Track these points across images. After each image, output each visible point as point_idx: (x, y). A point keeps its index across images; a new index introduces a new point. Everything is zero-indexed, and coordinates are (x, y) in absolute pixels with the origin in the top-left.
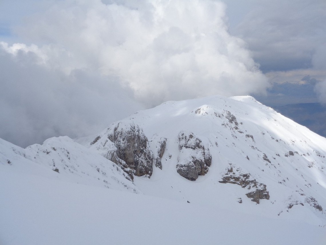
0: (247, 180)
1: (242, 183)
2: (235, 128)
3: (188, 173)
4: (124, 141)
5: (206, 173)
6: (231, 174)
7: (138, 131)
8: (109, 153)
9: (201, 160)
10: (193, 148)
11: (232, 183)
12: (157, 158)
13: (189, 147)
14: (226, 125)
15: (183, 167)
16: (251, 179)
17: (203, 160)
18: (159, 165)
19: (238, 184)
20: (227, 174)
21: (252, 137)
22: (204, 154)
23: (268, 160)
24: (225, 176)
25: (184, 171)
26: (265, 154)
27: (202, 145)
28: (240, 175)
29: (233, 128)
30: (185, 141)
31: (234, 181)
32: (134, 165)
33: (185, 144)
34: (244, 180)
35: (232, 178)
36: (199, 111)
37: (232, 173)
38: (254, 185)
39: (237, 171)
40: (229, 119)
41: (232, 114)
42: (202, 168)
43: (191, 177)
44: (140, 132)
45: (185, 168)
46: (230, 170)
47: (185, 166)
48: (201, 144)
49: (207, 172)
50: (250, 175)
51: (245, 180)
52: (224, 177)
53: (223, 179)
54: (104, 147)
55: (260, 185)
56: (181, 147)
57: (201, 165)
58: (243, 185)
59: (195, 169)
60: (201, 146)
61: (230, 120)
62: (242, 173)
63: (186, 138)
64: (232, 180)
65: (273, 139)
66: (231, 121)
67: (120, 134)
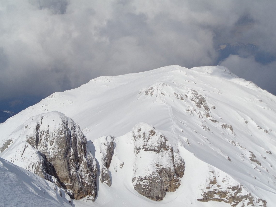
0: (238, 194)
1: (231, 199)
2: (205, 116)
3: (150, 190)
4: (53, 146)
5: (177, 188)
6: (215, 187)
7: (74, 128)
8: (31, 166)
9: (170, 169)
10: (157, 151)
11: (216, 201)
12: (103, 168)
13: (150, 150)
14: (193, 111)
15: (144, 181)
16: (244, 192)
17: (173, 169)
18: (106, 180)
19: (226, 202)
20: (209, 188)
21: (231, 128)
22: (173, 159)
23: (257, 162)
24: (206, 191)
25: (144, 186)
26: (253, 152)
27: (170, 145)
28: (228, 188)
29: (203, 116)
30: (144, 140)
31: (219, 198)
32: (69, 182)
33: (144, 145)
34: (233, 195)
35: (216, 193)
36: (151, 91)
37: (216, 185)
38: (249, 201)
39: (223, 181)
40: (195, 102)
41: (199, 94)
42: (171, 180)
43: (155, 195)
44: (77, 129)
45: (146, 183)
46: (212, 181)
47: (145, 179)
48: (168, 144)
49: (179, 186)
50: (242, 187)
51: (236, 195)
52: (204, 193)
53: (203, 195)
54: (23, 157)
55: (257, 201)
56: (138, 150)
57: (169, 176)
58: (233, 203)
59: (161, 182)
60: (168, 147)
61: (198, 103)
62: (230, 184)
63: (144, 136)
64: (216, 196)
65: (261, 128)
66: (199, 105)
67: (45, 134)
